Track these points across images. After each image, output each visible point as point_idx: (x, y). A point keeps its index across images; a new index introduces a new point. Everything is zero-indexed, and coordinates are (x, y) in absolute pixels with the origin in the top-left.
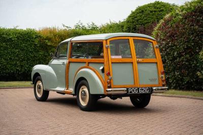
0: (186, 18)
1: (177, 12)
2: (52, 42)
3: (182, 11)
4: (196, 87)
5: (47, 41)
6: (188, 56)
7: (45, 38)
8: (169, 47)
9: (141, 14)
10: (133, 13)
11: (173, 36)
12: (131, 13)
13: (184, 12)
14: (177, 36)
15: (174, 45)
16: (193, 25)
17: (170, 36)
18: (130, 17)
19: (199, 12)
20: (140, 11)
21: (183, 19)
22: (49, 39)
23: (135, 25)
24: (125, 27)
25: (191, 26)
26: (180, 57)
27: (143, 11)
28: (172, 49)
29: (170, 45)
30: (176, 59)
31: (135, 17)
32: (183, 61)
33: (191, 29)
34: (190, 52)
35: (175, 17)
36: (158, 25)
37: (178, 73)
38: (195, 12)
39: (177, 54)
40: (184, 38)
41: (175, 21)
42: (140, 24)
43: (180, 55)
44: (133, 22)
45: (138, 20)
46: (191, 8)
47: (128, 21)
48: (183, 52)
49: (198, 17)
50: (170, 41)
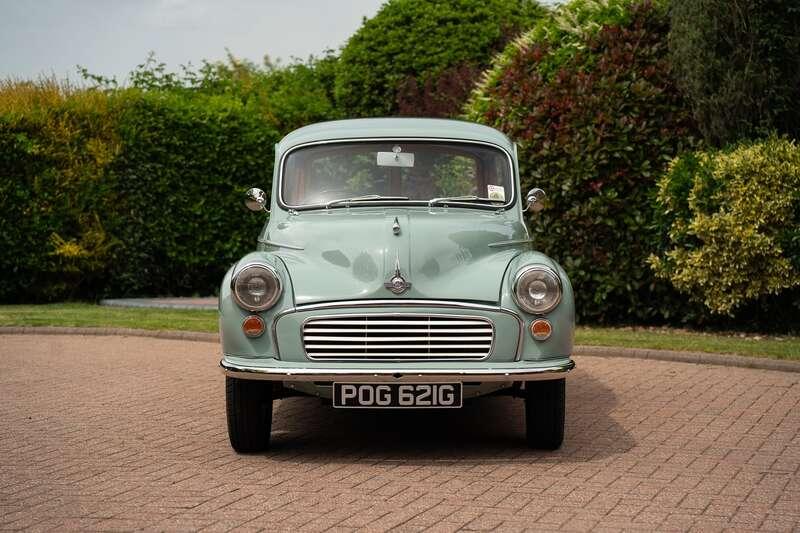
0: (598, 50)
1: (563, 25)
2: (45, 141)
3: (582, 21)
4: (640, 314)
5: (22, 137)
6: (612, 194)
7: (14, 124)
8: (540, 161)
9: (401, 31)
10: (370, 25)
11: (556, 119)
12: (360, 25)
13: (590, 25)
14: (571, 121)
15: (561, 154)
16: (628, 78)
17: (542, 120)
18: (357, 40)
19: (645, 27)
20: (399, 18)
21: (586, 51)
22: (33, 130)
23: (382, 75)
24: (338, 83)
25: (620, 80)
26: (583, 200)
27: (408, 20)
28: (552, 170)
29: (544, 152)
30: (570, 206)
31: (379, 43)
32: (594, 214)
33: (620, 90)
34: (620, 178)
35: (556, 45)
36: (489, 77)
37: (578, 262)
38: (631, 28)
39: (574, 187)
40: (598, 126)
41: (559, 59)
42: (399, 71)
43: (583, 192)
44: (373, 63)
45: (390, 56)
46: (613, 12)
47: (351, 59)
48: (595, 180)
49: (642, 45)
50: (542, 139)
